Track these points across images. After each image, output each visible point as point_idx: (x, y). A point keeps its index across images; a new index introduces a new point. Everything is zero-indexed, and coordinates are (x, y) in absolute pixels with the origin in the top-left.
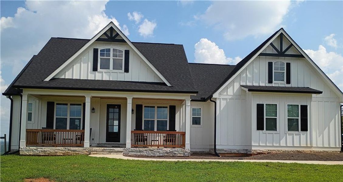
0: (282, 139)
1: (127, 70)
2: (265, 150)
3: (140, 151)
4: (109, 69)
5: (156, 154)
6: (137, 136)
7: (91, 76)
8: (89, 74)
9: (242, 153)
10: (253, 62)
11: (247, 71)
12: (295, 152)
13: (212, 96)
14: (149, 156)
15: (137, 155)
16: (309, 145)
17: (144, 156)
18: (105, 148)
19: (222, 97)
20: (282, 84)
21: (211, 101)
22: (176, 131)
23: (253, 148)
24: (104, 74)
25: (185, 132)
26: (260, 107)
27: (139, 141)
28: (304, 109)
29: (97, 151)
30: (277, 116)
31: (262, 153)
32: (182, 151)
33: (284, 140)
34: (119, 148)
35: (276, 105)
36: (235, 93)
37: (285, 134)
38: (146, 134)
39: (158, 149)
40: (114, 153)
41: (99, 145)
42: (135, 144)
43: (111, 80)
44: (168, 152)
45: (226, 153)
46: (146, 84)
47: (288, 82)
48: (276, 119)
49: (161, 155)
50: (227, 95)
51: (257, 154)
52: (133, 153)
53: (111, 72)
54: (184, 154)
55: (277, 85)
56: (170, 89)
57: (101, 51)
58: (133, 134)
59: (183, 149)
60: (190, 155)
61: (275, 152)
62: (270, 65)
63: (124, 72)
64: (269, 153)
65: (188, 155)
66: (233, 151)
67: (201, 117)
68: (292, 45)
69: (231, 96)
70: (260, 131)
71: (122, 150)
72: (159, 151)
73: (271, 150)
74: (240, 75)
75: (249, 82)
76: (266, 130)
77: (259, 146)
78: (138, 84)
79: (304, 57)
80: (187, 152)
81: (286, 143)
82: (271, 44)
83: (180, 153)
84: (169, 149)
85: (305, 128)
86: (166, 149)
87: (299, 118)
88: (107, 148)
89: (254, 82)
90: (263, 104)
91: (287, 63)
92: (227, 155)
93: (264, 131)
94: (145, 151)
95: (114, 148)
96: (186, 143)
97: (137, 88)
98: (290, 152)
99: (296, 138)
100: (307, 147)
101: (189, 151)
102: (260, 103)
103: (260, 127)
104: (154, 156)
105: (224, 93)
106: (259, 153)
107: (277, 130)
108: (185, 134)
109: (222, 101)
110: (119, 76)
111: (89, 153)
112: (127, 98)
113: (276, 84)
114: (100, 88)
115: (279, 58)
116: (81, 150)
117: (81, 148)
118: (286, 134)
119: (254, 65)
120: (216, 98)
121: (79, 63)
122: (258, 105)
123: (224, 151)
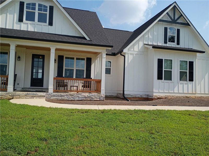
0: (175, 88)
1: (51, 24)
2: (163, 96)
3: (61, 96)
4: (34, 21)
5: (75, 98)
6: (59, 83)
7: (17, 27)
8: (15, 25)
9: (144, 97)
10: (153, 26)
11: (149, 33)
12: (184, 97)
13: (123, 51)
14: (69, 100)
15: (58, 99)
16: (194, 92)
17: (65, 100)
18: (28, 93)
19: (130, 52)
20: (174, 45)
21: (121, 55)
22: (92, 78)
23: (155, 94)
24: (29, 26)
25: (101, 80)
26: (160, 62)
27: (61, 87)
29: (20, 96)
30: (172, 69)
31: (161, 98)
32: (98, 96)
33: (177, 87)
34: (41, 93)
35: (172, 60)
36: (140, 49)
38: (67, 81)
39: (78, 94)
40: (37, 97)
41: (24, 90)
42: (57, 89)
43: (36, 31)
44: (86, 97)
45: (132, 97)
46: (68, 37)
47: (178, 44)
48: (171, 71)
49: (80, 99)
50: (134, 51)
51: (157, 99)
52: (55, 97)
53: (36, 24)
54: (100, 98)
55: (170, 46)
56: (90, 43)
57: (27, 4)
58: (55, 80)
59: (99, 94)
60: (105, 99)
61: (170, 97)
62: (166, 29)
63: (48, 25)
64: (166, 98)
65: (103, 99)
66: (137, 96)
67: (111, 68)
68: (182, 15)
69: (137, 52)
70: (160, 80)
71: (45, 95)
72: (79, 95)
73: (167, 96)
74: (144, 35)
75: (150, 42)
76: (164, 80)
77: (159, 92)
78: (61, 36)
79: (190, 25)
80: (102, 97)
81: (178, 91)
82: (167, 13)
83: (96, 98)
84: (87, 94)
86: (84, 94)
87: (188, 71)
88: (31, 93)
89: (154, 42)
90: (163, 59)
91: (177, 29)
92: (132, 99)
93: (162, 80)
94: (66, 96)
95: (37, 93)
96: (101, 89)
97: (60, 40)
98: (181, 97)
99: (185, 86)
100: (193, 94)
101: (104, 96)
102: (160, 58)
103: (160, 77)
104: (74, 100)
105: (131, 49)
106: (159, 98)
107: (172, 80)
108: (101, 81)
109: (130, 56)
110: (44, 28)
111: (12, 97)
112: (51, 48)
114: (25, 37)
115: (172, 25)
116: (4, 94)
117: (4, 93)
118: (179, 83)
119: (154, 29)
120: (125, 53)
121: (5, 14)
122: (159, 60)
123: (130, 96)
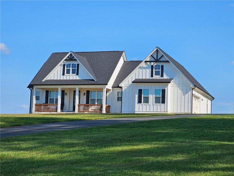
1: (77, 74)
4: (70, 74)
8: (61, 77)
13: (119, 86)
16: (166, 111)
24: (67, 76)
28: (164, 91)
35: (149, 89)
37: (153, 105)
43: (70, 79)
47: (162, 76)
48: (148, 97)
50: (128, 84)
56: (95, 83)
62: (152, 67)
68: (163, 55)
70: (140, 103)
75: (140, 77)
76: (143, 103)
77: (139, 111)
79: (169, 62)
81: (153, 110)
82: (151, 55)
85: (163, 102)
87: (161, 96)
89: (143, 77)
90: (142, 89)
91: (161, 65)
107: (149, 103)
110: (74, 77)
112: (76, 88)
113: (155, 77)
115: (157, 63)
122: (139, 90)
